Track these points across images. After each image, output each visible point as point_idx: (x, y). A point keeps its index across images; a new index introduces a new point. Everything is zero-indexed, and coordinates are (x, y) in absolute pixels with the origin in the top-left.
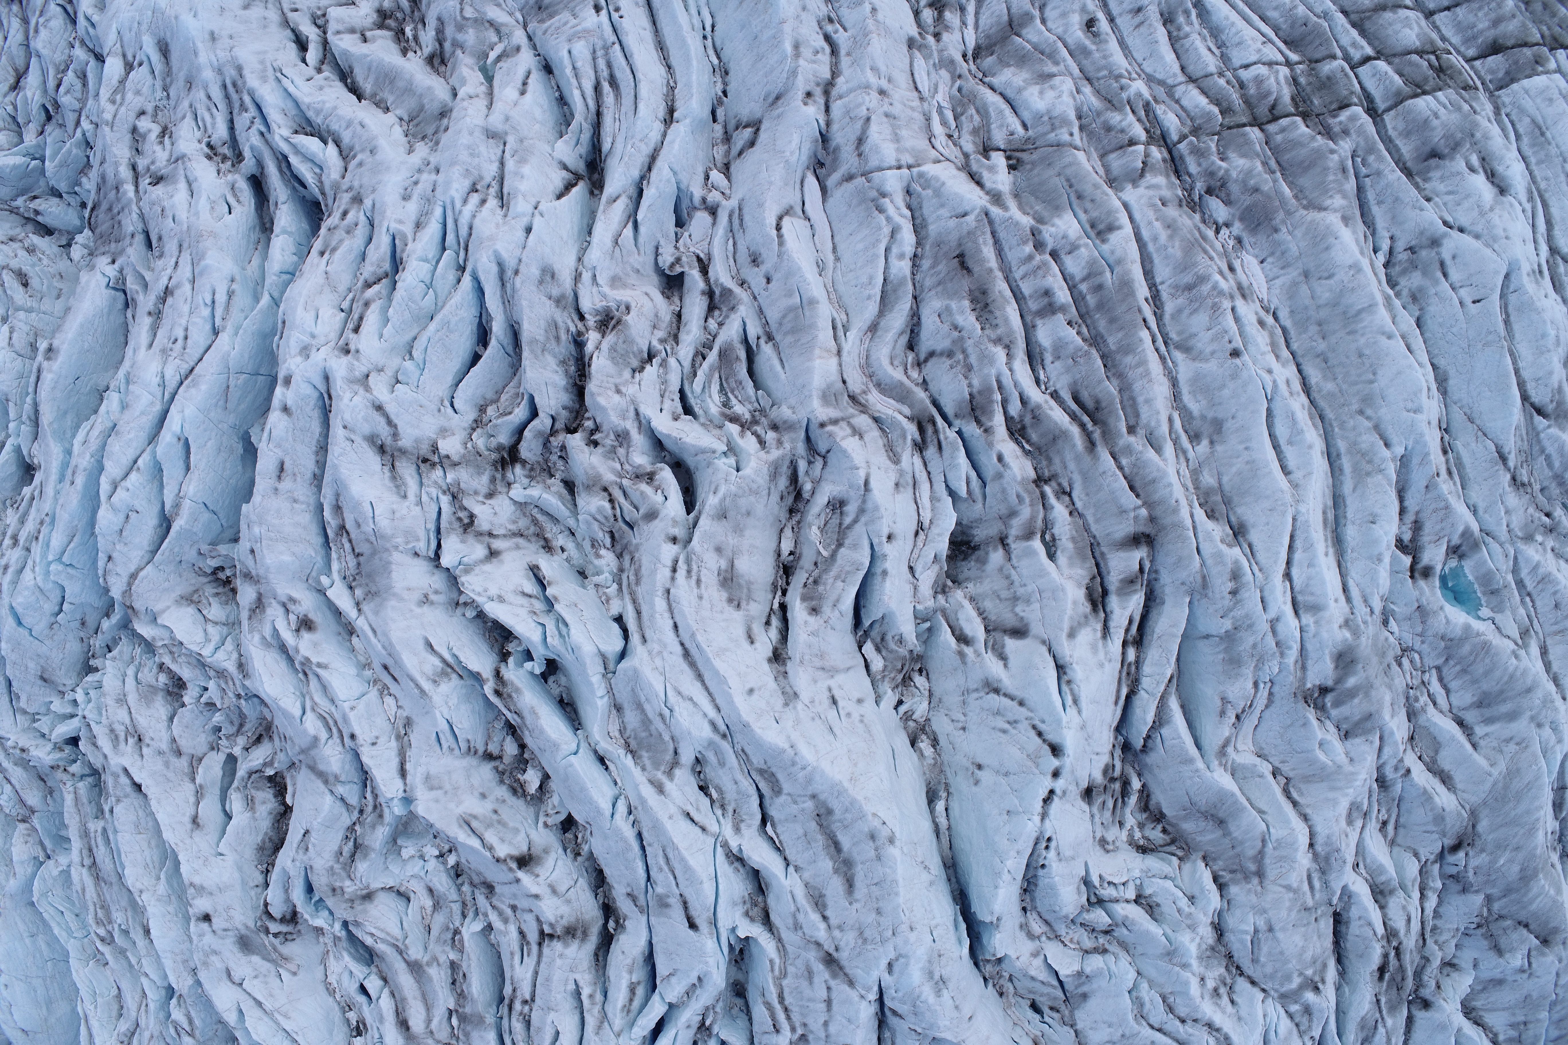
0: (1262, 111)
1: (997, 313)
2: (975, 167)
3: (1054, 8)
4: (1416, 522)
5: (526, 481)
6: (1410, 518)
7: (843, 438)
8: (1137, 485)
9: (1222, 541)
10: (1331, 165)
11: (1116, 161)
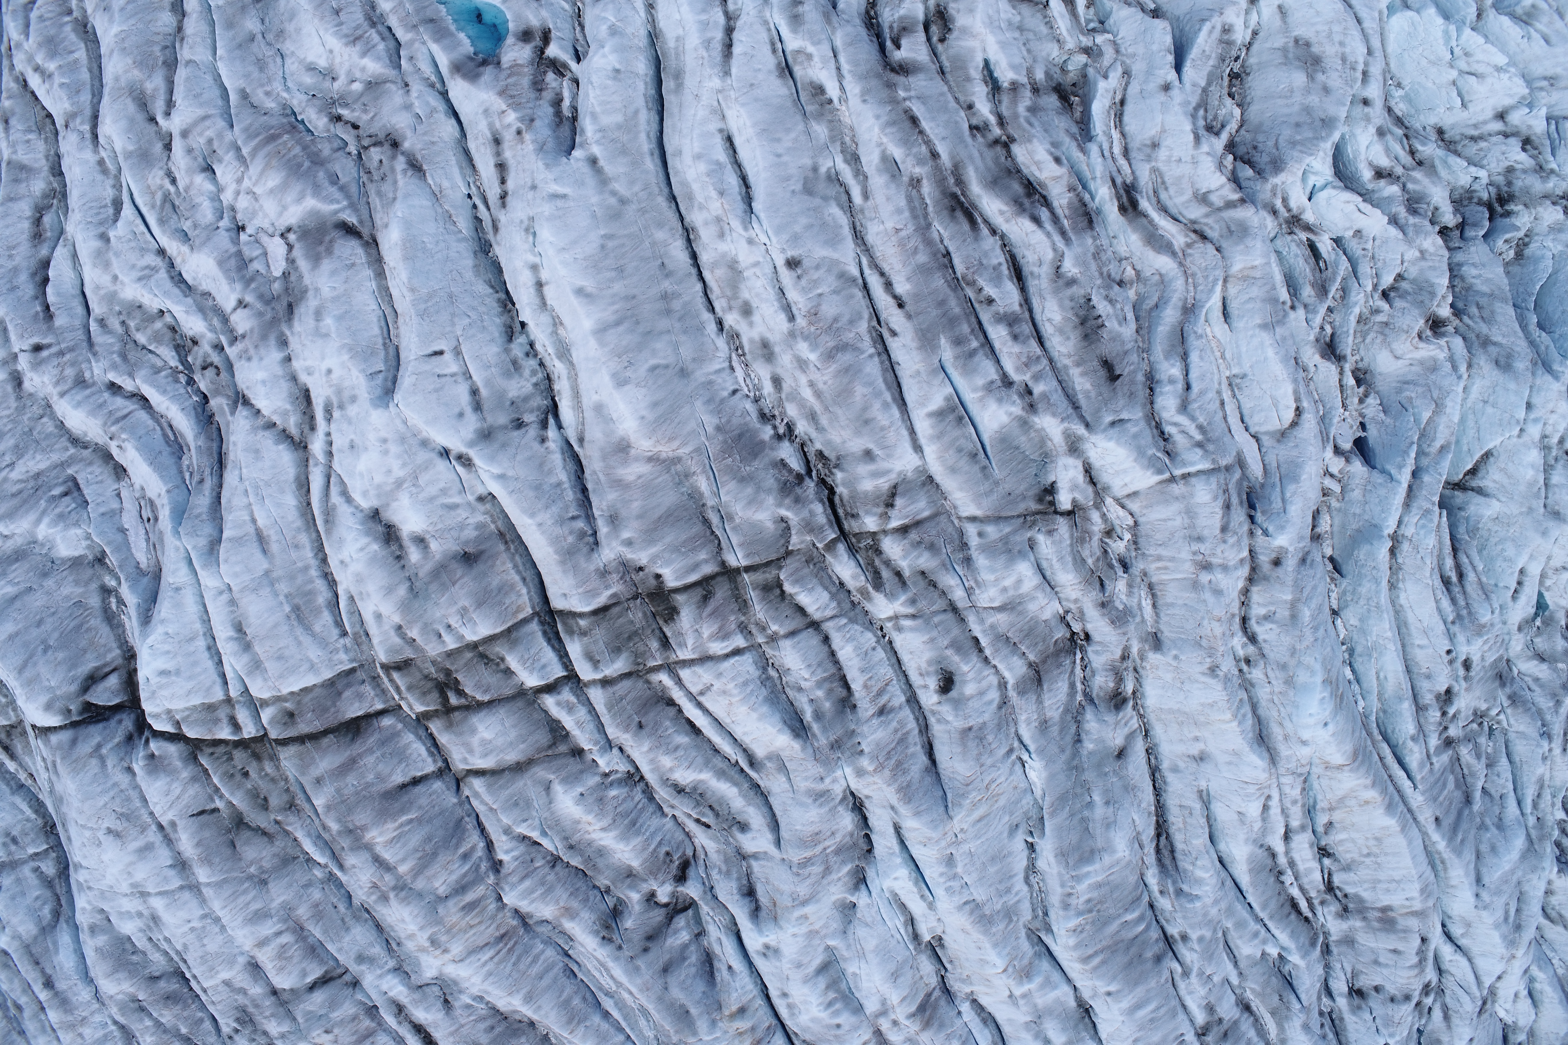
0: (722, 591)
1: (1070, 315)
2: (1090, 489)
3: (990, 702)
4: (540, 90)
5: (1476, 187)
6: (548, 95)
7: (1222, 186)
8: (907, 124)
9: (809, 57)
10: (635, 524)
11: (921, 507)
